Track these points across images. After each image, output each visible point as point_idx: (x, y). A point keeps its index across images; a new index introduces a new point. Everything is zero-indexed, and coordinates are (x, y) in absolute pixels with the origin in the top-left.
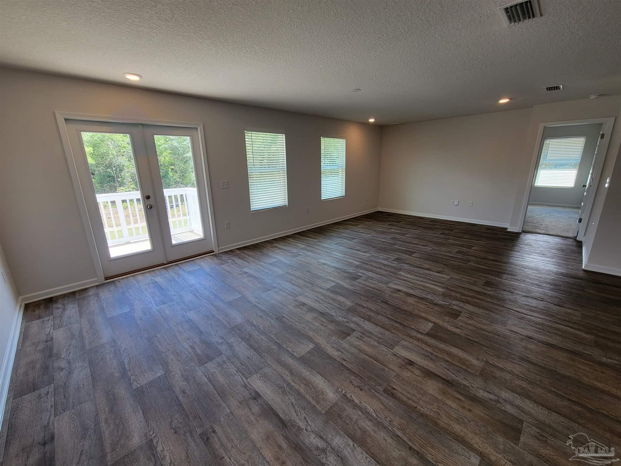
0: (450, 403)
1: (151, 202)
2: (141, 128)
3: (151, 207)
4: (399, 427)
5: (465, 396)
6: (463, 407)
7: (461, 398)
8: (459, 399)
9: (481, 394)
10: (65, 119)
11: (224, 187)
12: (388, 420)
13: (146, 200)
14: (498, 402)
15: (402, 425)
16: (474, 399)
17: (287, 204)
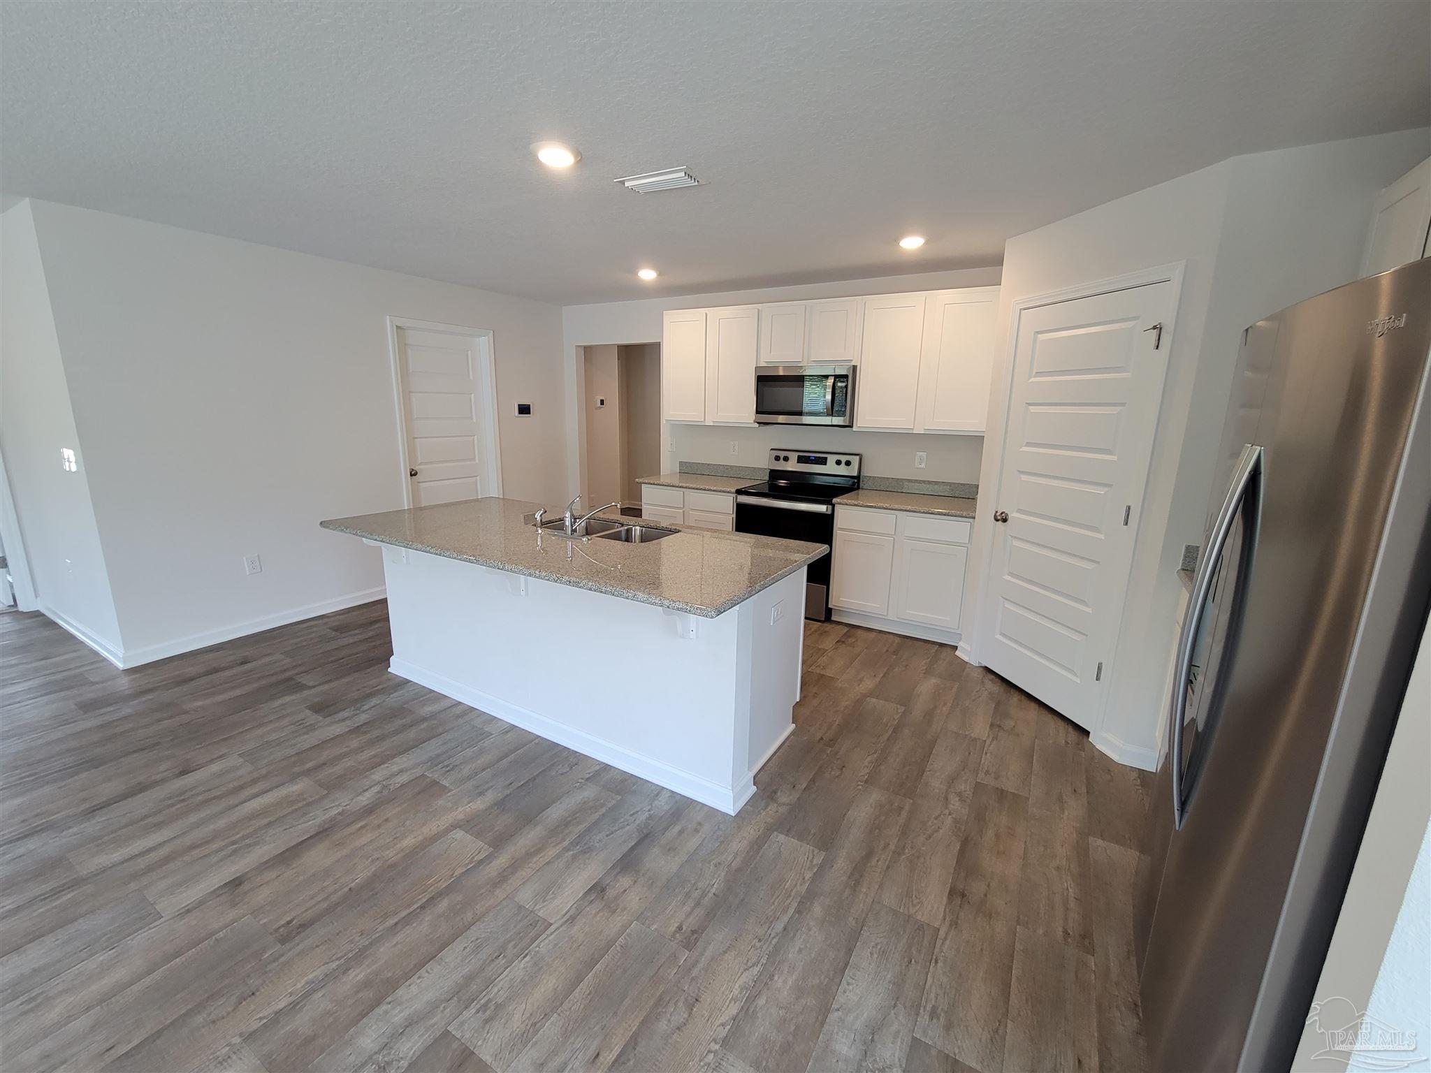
0: (363, 840)
4: (379, 921)
5: (359, 819)
6: (379, 826)
7: (362, 823)
8: (362, 828)
9: (365, 799)
12: (357, 939)
14: (384, 787)
15: (376, 915)
16: (369, 810)
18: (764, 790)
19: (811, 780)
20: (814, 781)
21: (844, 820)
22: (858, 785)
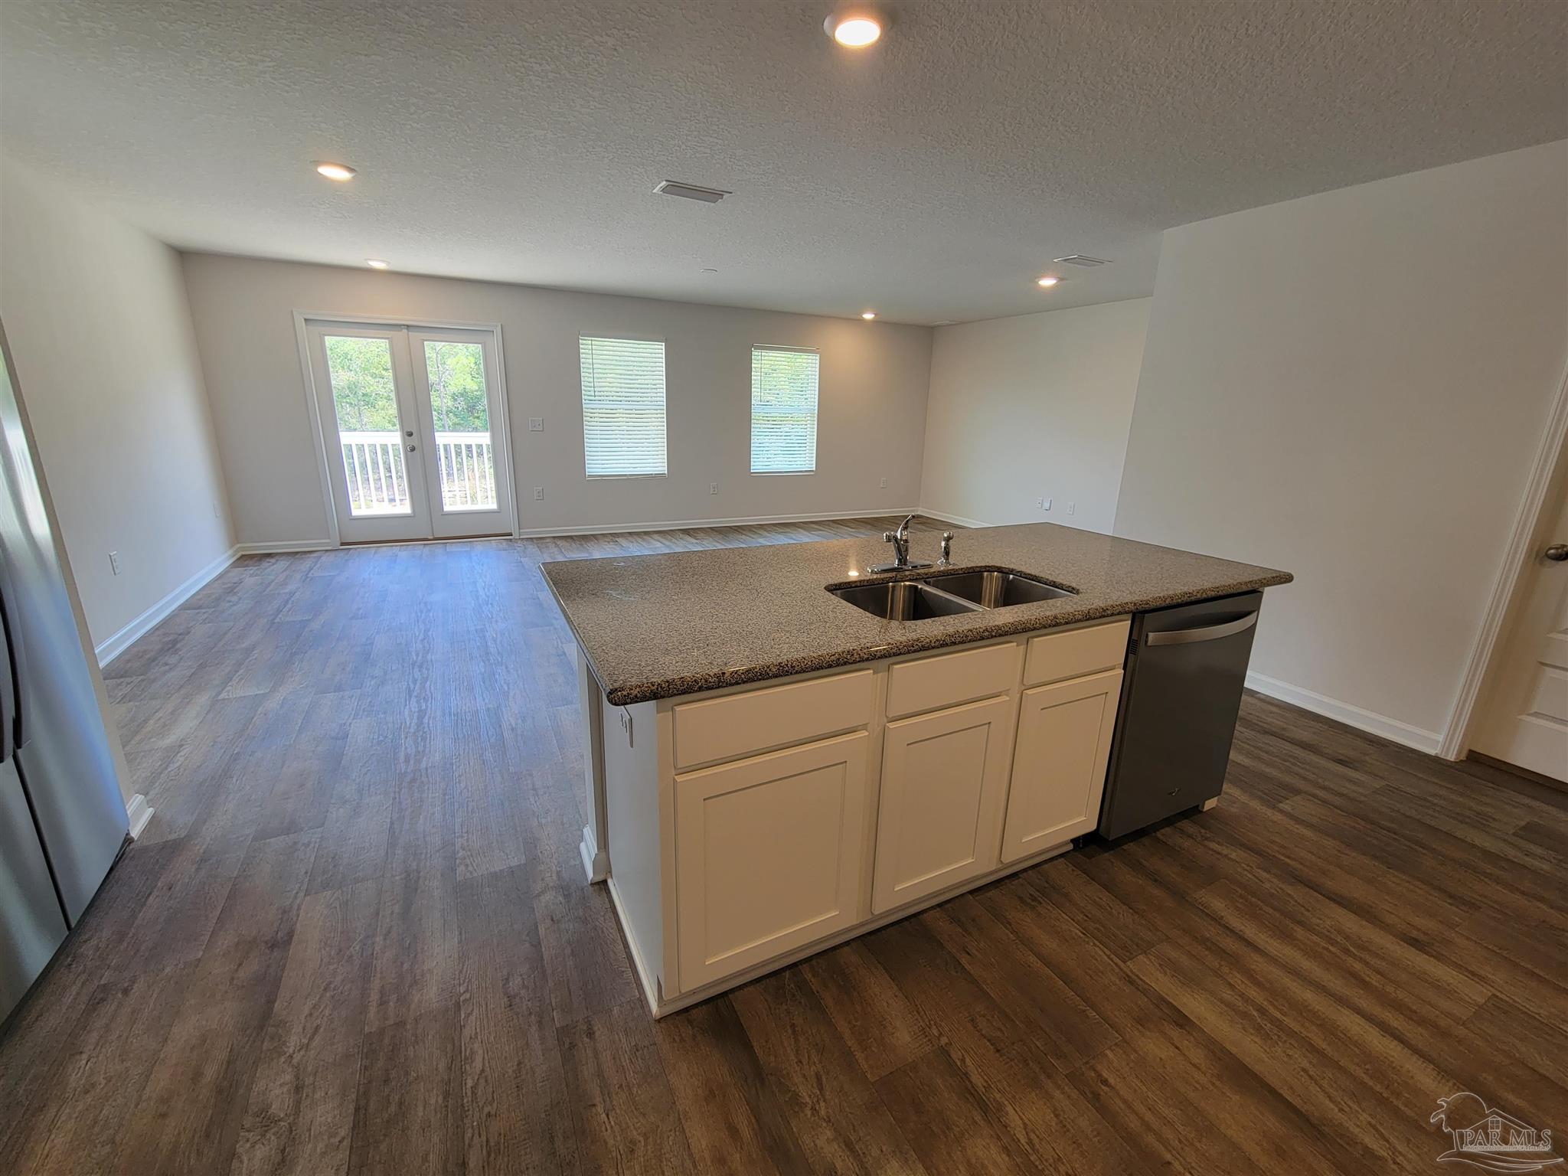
1: (414, 441)
2: (405, 331)
3: (413, 449)
10: (305, 319)
11: (535, 429)
13: (406, 437)
17: (666, 472)
18: (583, 889)
19: (539, 943)
20: (535, 946)
21: (459, 927)
22: (467, 991)
